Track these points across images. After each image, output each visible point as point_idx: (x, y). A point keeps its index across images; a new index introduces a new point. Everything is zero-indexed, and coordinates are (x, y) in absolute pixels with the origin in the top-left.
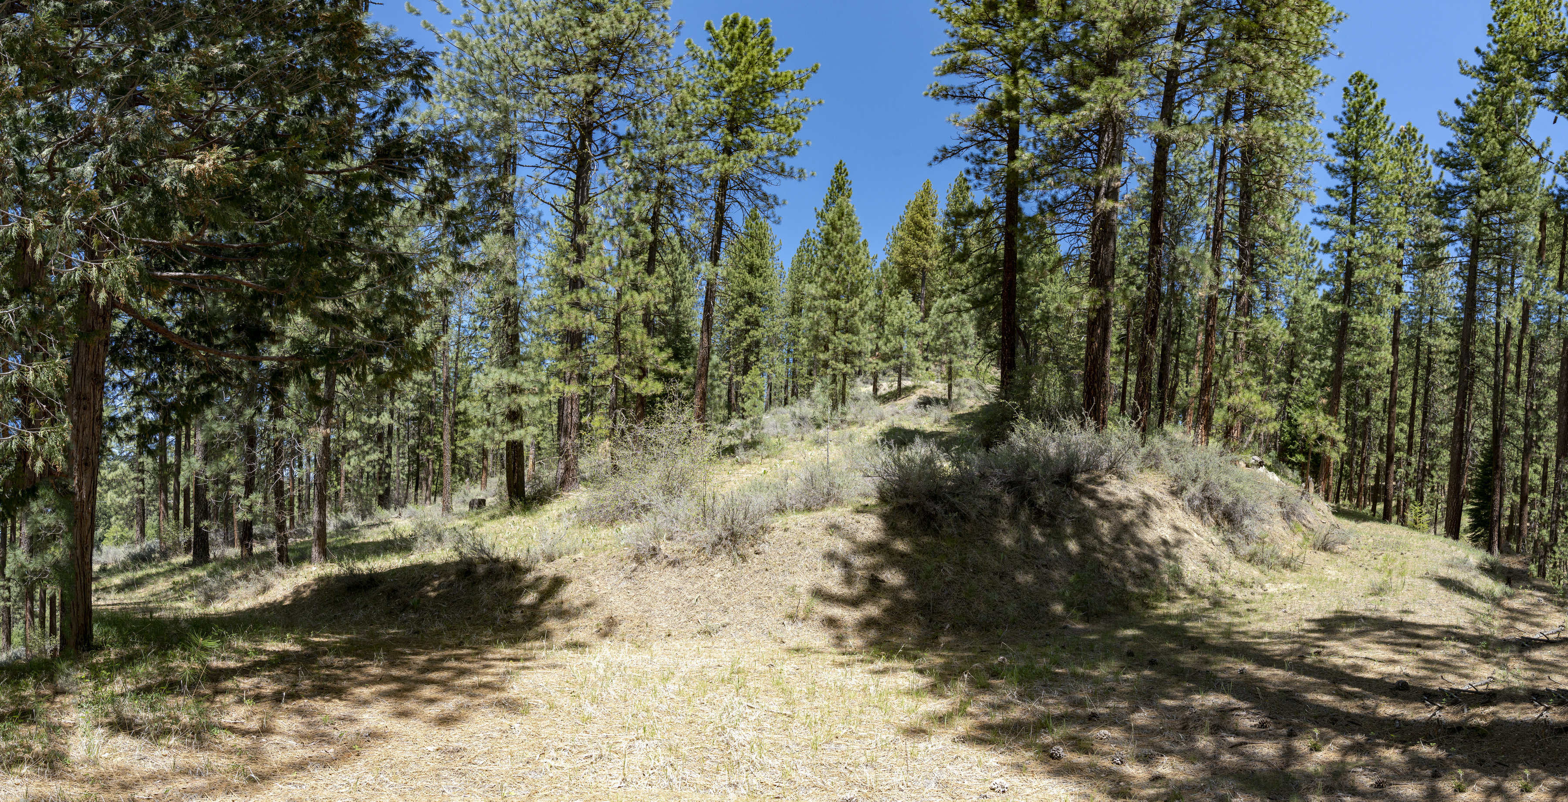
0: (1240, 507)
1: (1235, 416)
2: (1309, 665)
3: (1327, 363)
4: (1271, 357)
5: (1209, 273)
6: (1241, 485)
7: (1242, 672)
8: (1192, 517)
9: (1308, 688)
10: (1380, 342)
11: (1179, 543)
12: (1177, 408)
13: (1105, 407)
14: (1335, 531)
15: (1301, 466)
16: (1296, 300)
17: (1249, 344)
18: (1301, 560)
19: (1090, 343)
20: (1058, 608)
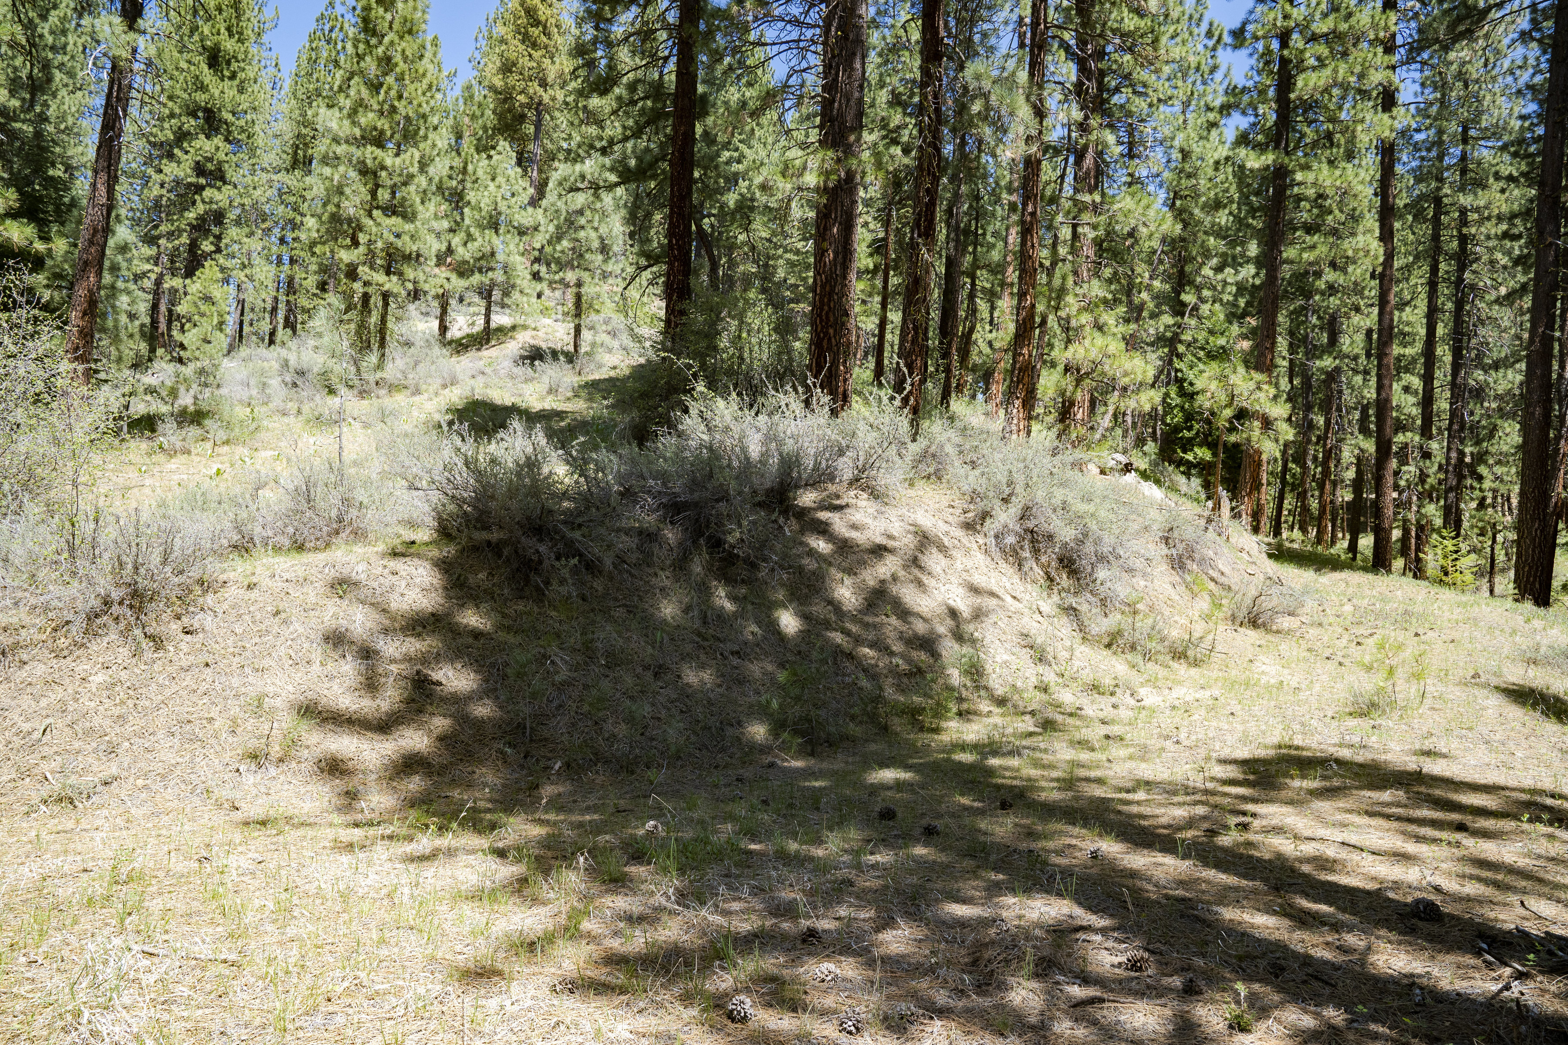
0: (1089, 548)
1: (1078, 382)
2: (1224, 850)
3: (1248, 271)
4: (1142, 271)
5: (1024, 111)
6: (1091, 508)
7: (1095, 855)
8: (1003, 565)
9: (1226, 896)
10: (1354, 218)
11: (978, 615)
12: (974, 369)
13: (848, 371)
14: (1275, 590)
15: (1204, 469)
16: (1186, 154)
17: (1098, 243)
18: (1206, 644)
19: (820, 253)
20: (758, 731)
